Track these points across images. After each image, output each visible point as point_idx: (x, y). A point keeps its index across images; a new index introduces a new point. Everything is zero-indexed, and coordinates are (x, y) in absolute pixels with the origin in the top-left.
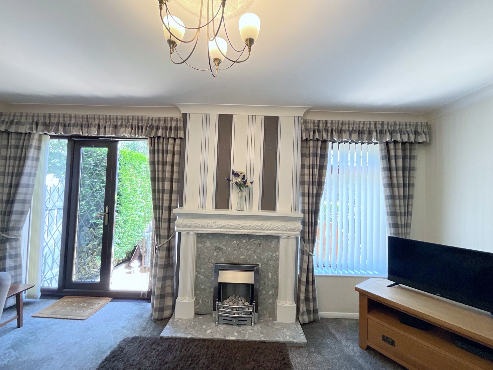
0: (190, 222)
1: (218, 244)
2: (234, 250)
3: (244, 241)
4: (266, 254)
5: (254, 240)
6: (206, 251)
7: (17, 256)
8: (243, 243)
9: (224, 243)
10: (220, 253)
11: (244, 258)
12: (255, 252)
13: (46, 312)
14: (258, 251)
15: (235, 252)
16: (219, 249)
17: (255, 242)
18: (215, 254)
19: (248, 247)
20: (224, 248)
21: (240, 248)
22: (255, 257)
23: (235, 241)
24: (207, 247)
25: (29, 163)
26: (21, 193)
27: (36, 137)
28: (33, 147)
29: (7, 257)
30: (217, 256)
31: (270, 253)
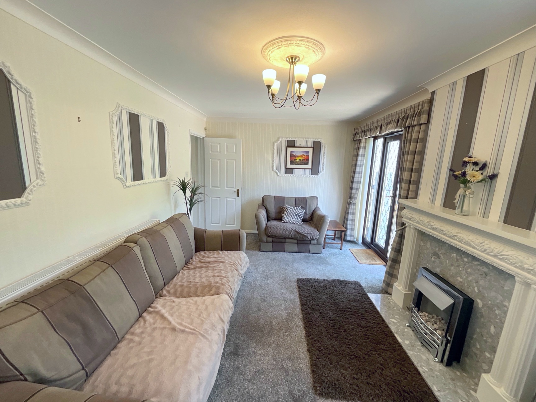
0: (411, 215)
1: (437, 249)
2: (452, 265)
3: (466, 260)
4: (493, 294)
5: (479, 265)
6: (425, 251)
7: (354, 214)
8: (463, 261)
9: (443, 251)
10: (437, 261)
11: (461, 282)
12: (477, 282)
13: (354, 251)
14: (481, 282)
15: (452, 268)
16: (436, 255)
17: (479, 267)
18: (433, 259)
19: (469, 270)
20: (442, 257)
21: (458, 266)
22: (476, 289)
23: (455, 255)
24: (427, 248)
25: (360, 158)
26: (356, 177)
27: (363, 141)
28: (362, 148)
29: (349, 213)
30: (434, 262)
31: (500, 297)
